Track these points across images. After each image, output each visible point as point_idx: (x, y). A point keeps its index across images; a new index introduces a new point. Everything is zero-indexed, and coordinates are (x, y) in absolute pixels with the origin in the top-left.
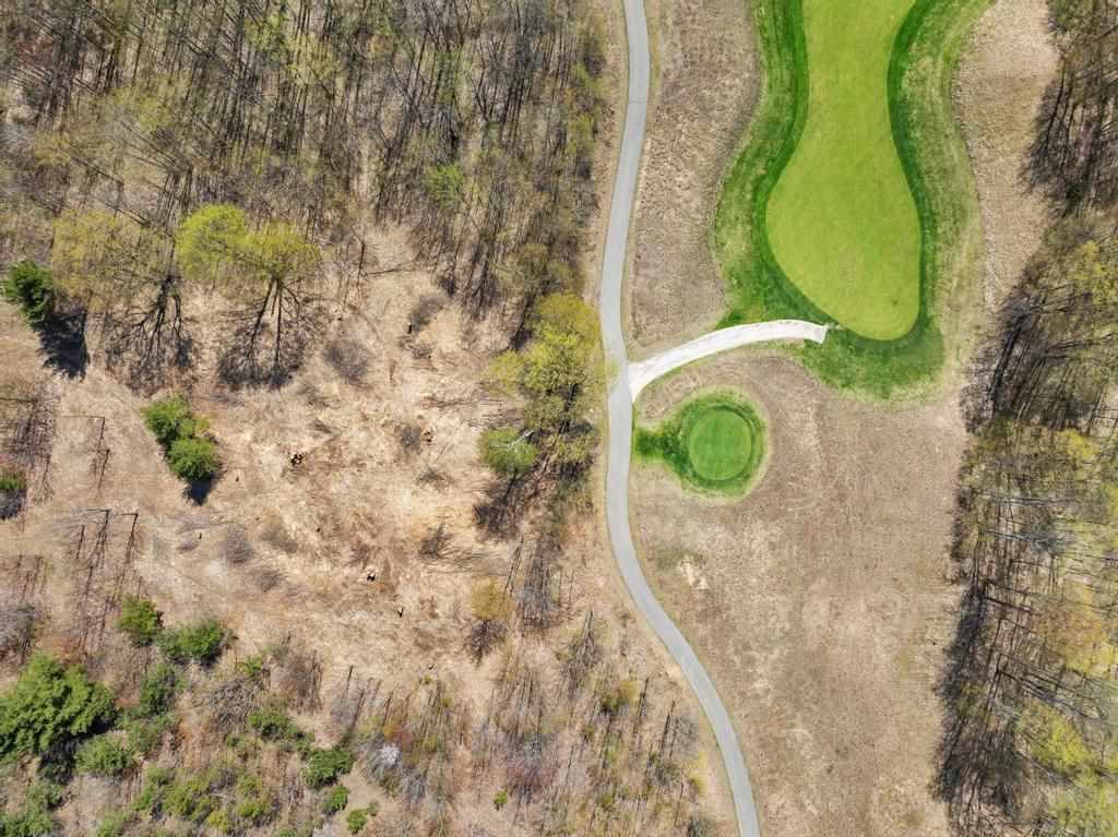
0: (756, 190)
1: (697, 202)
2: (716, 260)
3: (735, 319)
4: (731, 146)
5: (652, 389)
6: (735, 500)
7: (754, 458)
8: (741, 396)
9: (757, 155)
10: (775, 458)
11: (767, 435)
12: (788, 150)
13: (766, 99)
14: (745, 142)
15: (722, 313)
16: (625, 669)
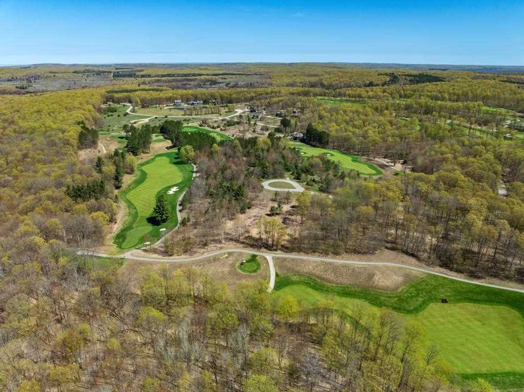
0: (308, 283)
1: (305, 271)
2: (291, 274)
3: (277, 275)
4: (318, 277)
5: (265, 259)
6: (236, 267)
7: (244, 271)
8: (259, 272)
9: (315, 283)
10: (242, 274)
11: (249, 274)
12: (316, 289)
13: (329, 285)
14: (319, 281)
15: (279, 273)
16: (212, 246)
